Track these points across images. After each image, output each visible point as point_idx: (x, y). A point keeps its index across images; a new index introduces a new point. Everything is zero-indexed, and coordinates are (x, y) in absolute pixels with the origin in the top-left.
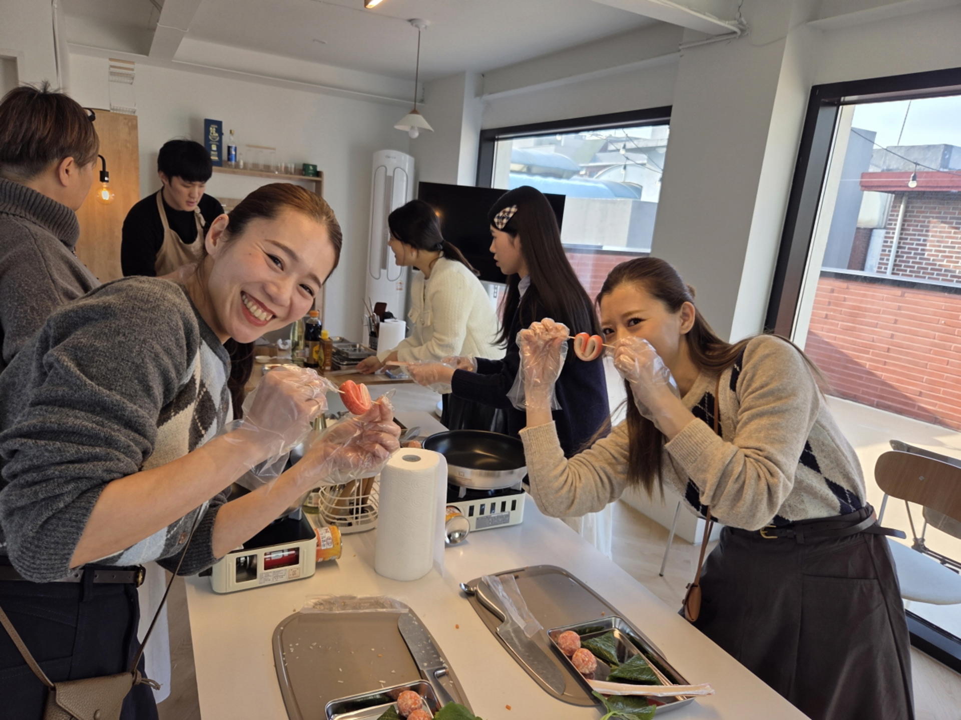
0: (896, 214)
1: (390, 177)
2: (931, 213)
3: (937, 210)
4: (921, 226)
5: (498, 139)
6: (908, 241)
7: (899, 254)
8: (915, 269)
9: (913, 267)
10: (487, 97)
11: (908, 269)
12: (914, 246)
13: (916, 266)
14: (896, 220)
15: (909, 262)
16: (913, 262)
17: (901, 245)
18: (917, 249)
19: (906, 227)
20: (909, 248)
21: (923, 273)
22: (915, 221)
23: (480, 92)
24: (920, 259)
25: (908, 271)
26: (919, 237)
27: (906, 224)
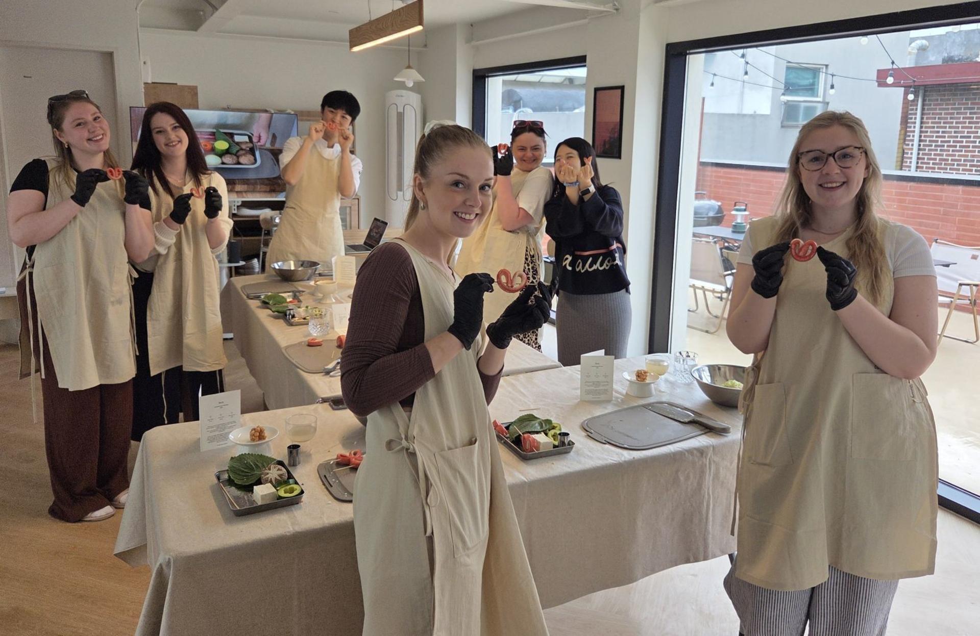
0: (915, 108)
1: (401, 113)
2: (947, 104)
3: (951, 102)
4: (939, 118)
5: (488, 77)
6: (929, 134)
7: (922, 147)
8: (937, 161)
9: (935, 159)
10: (474, 43)
11: (931, 162)
12: (934, 139)
13: (938, 158)
14: (916, 114)
15: (931, 154)
16: (935, 155)
17: (923, 138)
18: (937, 141)
19: (925, 120)
20: (930, 141)
21: (945, 164)
22: (933, 114)
23: (469, 40)
24: (941, 150)
25: (931, 164)
26: (938, 130)
27: (925, 117)
